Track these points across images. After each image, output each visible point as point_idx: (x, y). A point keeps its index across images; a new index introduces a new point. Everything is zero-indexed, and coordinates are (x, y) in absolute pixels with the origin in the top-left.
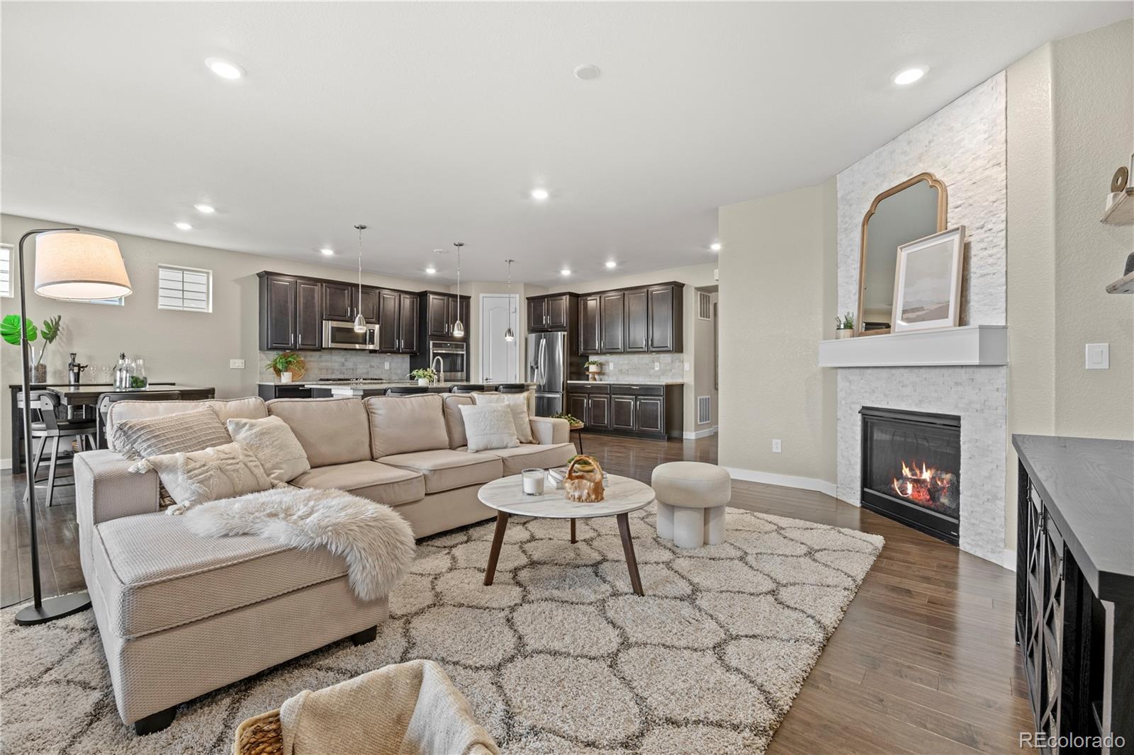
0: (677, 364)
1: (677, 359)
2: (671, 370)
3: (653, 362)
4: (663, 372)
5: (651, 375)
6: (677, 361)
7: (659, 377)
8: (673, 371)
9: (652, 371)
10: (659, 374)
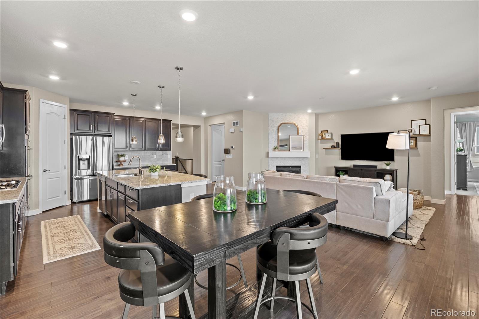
0: (165, 155)
1: (165, 153)
2: (162, 158)
3: (153, 154)
4: (158, 159)
5: (151, 161)
6: (165, 154)
7: (156, 162)
8: (163, 159)
9: (152, 159)
10: (156, 160)
